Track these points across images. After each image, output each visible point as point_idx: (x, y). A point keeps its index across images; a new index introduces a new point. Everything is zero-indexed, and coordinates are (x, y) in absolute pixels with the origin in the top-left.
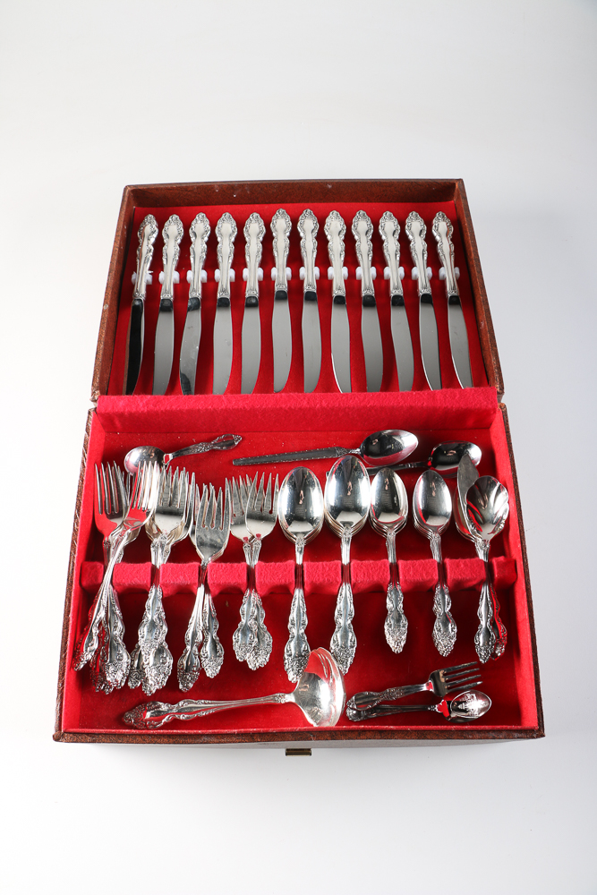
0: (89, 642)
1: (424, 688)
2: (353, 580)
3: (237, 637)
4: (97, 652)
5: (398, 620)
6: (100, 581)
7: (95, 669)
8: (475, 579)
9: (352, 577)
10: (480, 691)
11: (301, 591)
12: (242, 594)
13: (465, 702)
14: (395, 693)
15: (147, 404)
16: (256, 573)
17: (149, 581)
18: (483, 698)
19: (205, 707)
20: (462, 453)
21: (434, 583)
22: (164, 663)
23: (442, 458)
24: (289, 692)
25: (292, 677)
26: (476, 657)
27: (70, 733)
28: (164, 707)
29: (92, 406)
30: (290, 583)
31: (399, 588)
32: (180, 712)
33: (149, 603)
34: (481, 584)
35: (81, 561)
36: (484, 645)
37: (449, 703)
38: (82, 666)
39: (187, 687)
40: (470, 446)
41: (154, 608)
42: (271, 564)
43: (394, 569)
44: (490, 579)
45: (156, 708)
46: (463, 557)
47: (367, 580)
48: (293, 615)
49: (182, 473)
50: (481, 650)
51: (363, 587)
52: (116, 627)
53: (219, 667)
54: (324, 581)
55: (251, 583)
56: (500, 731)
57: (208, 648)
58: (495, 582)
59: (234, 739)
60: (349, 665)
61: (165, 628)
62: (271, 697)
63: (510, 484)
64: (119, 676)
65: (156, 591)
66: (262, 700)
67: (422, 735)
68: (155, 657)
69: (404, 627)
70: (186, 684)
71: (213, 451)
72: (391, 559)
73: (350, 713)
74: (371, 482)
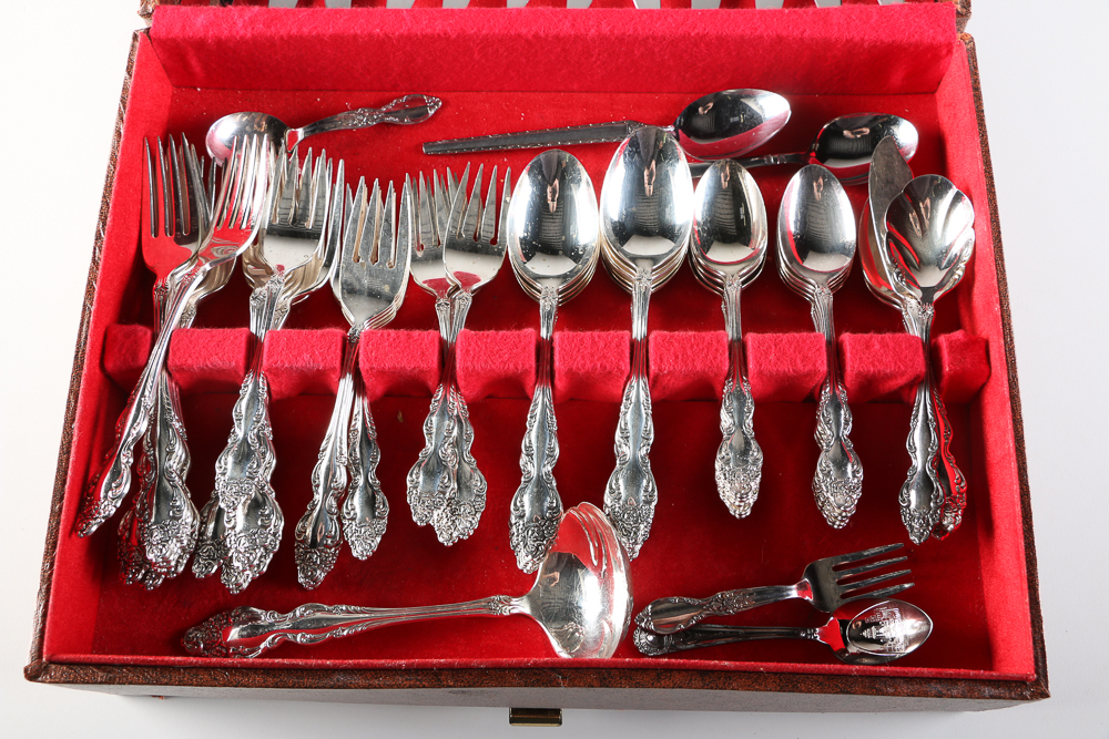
0: (113, 479)
1: (794, 593)
2: (653, 367)
3: (416, 480)
4: (128, 502)
5: (745, 452)
6: (141, 362)
7: (128, 540)
8: (903, 374)
9: (651, 363)
10: (910, 602)
11: (549, 391)
12: (430, 395)
13: (877, 624)
14: (735, 601)
15: (252, 21)
16: (458, 351)
17: (242, 364)
18: (916, 614)
19: (349, 618)
20: (879, 134)
21: (818, 379)
22: (265, 527)
23: (838, 145)
24: (518, 594)
25: (524, 561)
26: (903, 533)
27: (61, 663)
28: (266, 618)
29: (143, 24)
30: (526, 372)
31: (746, 388)
32: (295, 629)
33: (242, 405)
34: (914, 384)
35: (107, 320)
36: (918, 507)
37: (844, 624)
38: (94, 529)
39: (313, 578)
40: (895, 123)
41: (249, 418)
42: (486, 333)
43: (738, 351)
44: (932, 376)
45: (251, 619)
46: (879, 331)
47: (680, 367)
48: (531, 437)
49: (320, 161)
50: (912, 518)
51: (674, 384)
52: (170, 453)
53: (379, 539)
54: (594, 368)
55: (446, 372)
56: (953, 681)
57: (357, 501)
58: (944, 383)
59: (400, 680)
60: (640, 539)
61: (271, 460)
62: (483, 602)
63: (979, 190)
64: (173, 551)
65: (256, 385)
66: (466, 608)
67: (789, 683)
68: (247, 515)
69: (754, 463)
70: (311, 574)
71: (383, 126)
72: (731, 330)
73: (643, 640)
74: (696, 181)
